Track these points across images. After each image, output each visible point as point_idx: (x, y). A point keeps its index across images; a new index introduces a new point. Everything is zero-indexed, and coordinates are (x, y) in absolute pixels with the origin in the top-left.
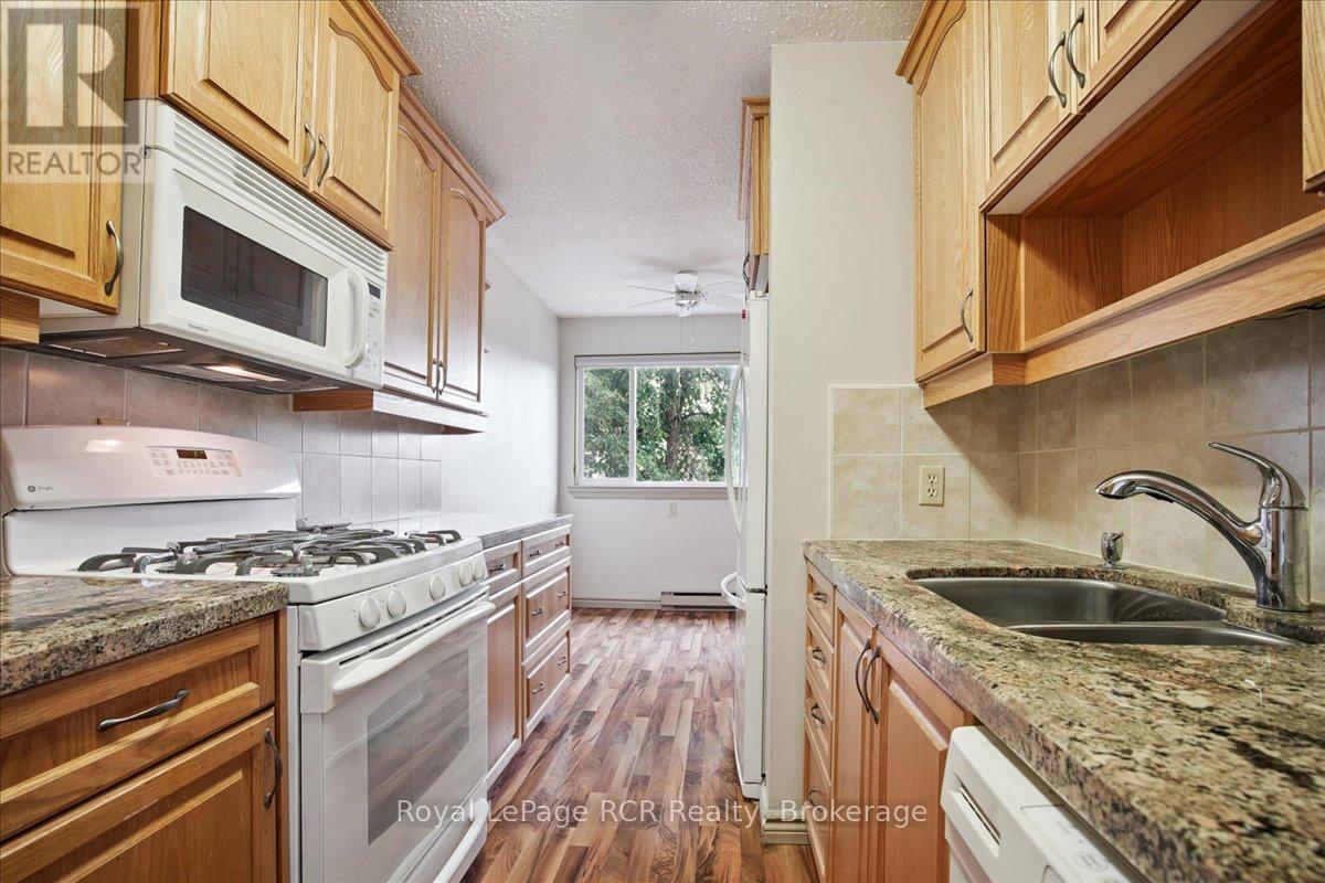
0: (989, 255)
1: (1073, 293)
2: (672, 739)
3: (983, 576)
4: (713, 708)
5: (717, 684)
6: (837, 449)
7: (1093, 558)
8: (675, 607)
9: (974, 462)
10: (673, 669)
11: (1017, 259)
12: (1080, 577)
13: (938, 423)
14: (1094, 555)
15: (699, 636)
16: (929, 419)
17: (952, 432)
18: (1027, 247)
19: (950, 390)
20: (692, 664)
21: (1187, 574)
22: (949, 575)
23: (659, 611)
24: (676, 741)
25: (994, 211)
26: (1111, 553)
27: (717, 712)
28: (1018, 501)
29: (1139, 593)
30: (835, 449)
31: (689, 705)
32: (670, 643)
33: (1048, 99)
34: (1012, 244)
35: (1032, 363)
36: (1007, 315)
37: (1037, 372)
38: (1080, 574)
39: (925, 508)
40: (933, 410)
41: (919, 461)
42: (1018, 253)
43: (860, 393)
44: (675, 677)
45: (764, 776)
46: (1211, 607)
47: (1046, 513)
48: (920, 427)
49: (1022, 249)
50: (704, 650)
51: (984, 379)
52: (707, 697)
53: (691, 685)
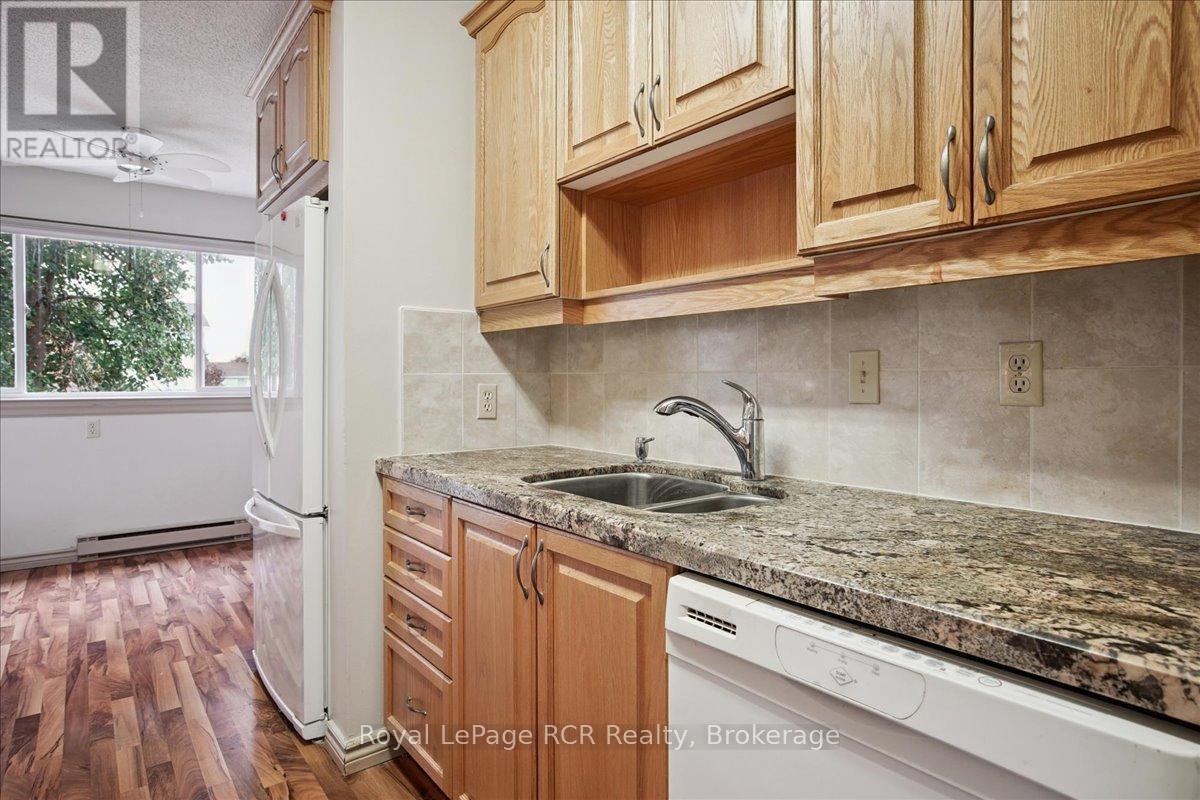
0: (562, 218)
1: (614, 258)
2: (179, 712)
3: (567, 477)
4: (216, 661)
5: (209, 636)
6: (406, 369)
7: (630, 458)
8: (100, 555)
9: (519, 381)
10: (137, 632)
11: (580, 224)
12: (626, 471)
13: (492, 346)
14: (632, 456)
15: (155, 586)
16: (484, 342)
17: (501, 353)
18: (588, 219)
19: (515, 321)
20: (163, 620)
21: (687, 463)
22: (545, 479)
23: (73, 564)
24: (186, 712)
25: (568, 185)
26: (642, 452)
27: (225, 665)
28: (550, 414)
29: (665, 479)
30: (405, 368)
31: (183, 667)
32: (114, 602)
33: (627, 124)
34: (577, 213)
35: (589, 309)
36: (573, 268)
37: (595, 316)
38: (626, 469)
39: (484, 421)
40: (489, 336)
41: (477, 379)
42: (580, 221)
43: (428, 316)
44: (146, 639)
45: (326, 710)
46: (713, 484)
47: (577, 423)
48: (477, 349)
49: (584, 219)
50: (171, 600)
51: (556, 318)
52: (202, 651)
53: (174, 645)
